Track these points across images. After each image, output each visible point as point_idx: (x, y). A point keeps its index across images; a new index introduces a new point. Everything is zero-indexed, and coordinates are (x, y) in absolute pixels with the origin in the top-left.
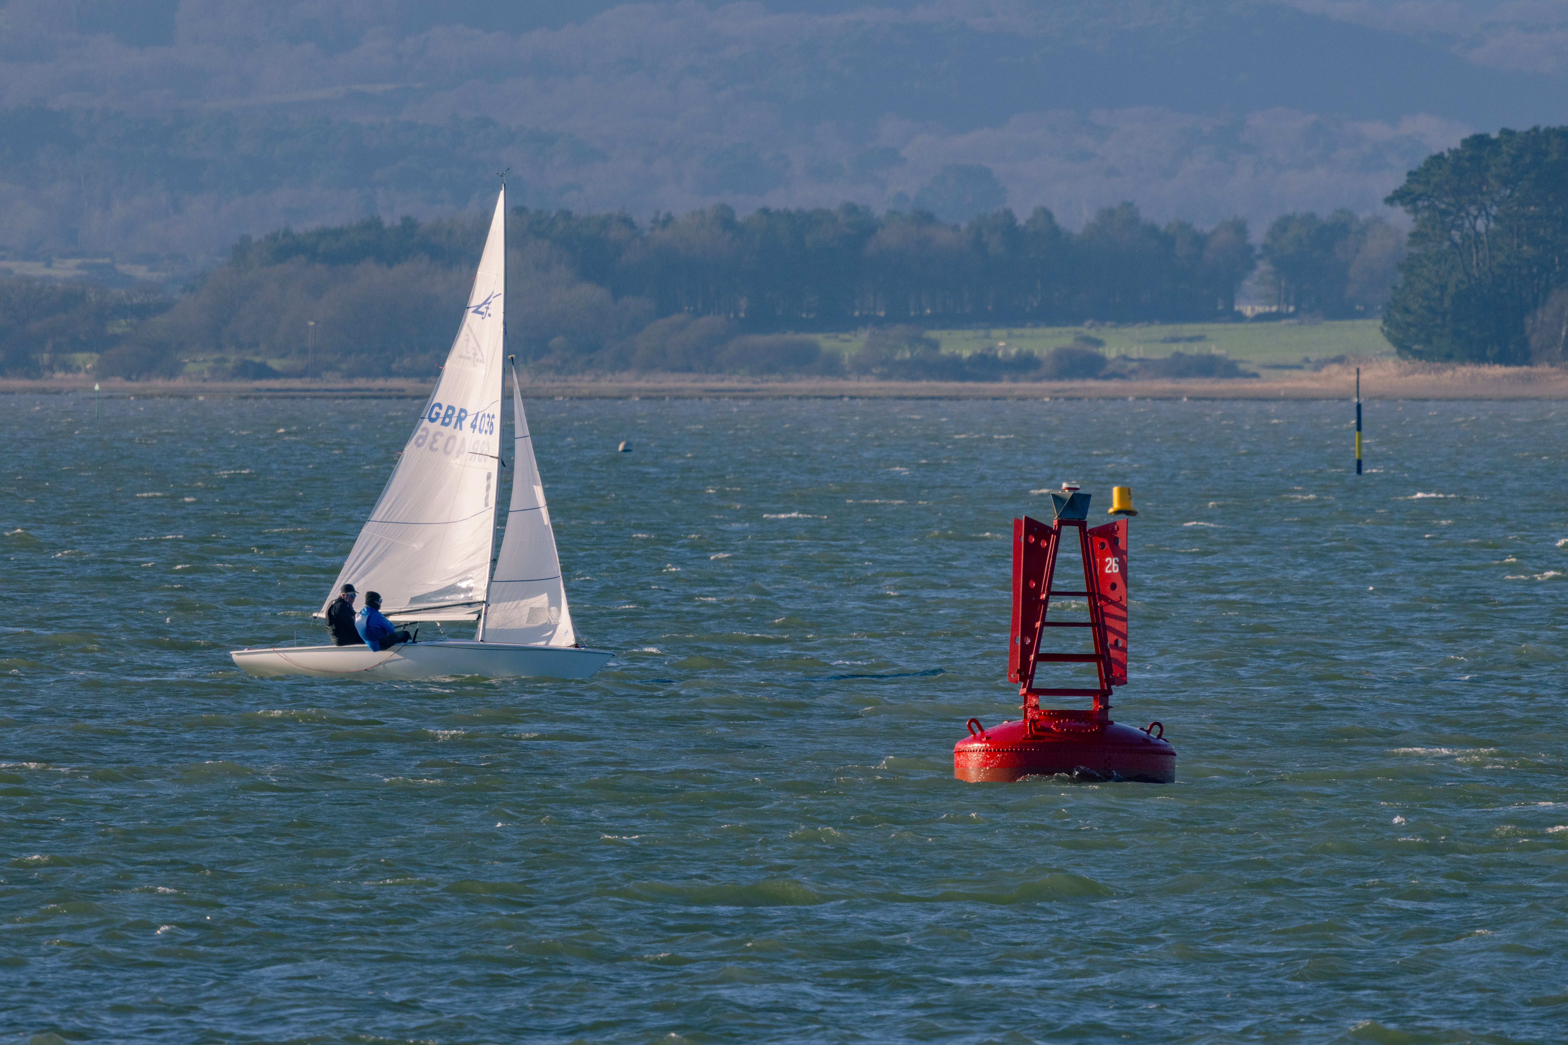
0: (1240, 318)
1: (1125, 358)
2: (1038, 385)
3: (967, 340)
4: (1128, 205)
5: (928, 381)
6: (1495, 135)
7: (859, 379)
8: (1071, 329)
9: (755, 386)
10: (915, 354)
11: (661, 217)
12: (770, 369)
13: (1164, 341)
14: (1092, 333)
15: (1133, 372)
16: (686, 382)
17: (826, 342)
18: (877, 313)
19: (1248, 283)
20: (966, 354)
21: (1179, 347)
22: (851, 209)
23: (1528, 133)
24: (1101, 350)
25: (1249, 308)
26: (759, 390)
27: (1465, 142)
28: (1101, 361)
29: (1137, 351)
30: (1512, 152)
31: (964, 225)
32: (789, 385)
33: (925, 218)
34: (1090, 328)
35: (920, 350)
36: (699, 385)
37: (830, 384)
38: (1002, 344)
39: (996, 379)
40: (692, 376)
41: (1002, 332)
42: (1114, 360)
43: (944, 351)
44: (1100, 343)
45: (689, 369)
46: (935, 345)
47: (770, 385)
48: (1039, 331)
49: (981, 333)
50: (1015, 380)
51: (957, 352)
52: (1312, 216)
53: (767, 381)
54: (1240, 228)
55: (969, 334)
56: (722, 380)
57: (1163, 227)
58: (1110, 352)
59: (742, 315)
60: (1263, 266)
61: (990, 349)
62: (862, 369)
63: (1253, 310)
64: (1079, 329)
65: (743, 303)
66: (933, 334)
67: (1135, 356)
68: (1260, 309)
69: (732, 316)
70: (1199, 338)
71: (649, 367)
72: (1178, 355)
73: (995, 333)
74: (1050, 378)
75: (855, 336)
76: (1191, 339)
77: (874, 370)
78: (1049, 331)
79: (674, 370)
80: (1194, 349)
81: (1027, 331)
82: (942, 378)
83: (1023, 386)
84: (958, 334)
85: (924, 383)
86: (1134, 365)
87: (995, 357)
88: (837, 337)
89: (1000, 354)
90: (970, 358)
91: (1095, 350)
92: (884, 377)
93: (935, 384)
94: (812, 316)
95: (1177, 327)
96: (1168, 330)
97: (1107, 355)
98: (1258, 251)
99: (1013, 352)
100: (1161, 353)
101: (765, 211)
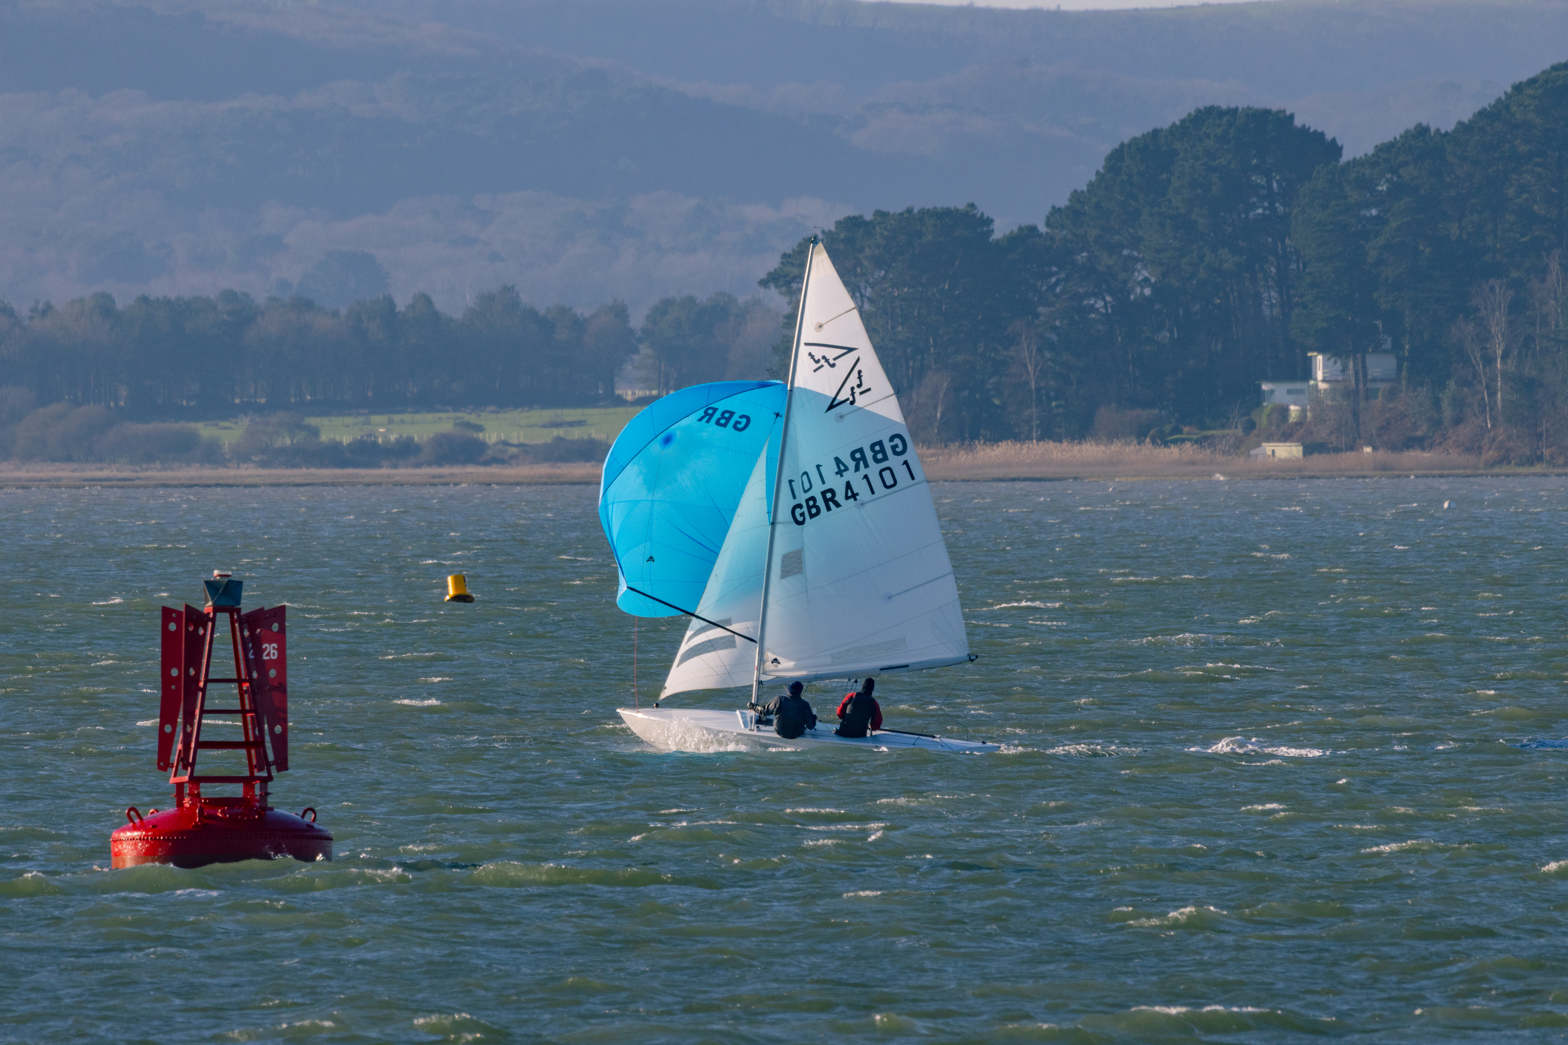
0: (621, 402)
1: (506, 443)
2: (418, 471)
3: (347, 426)
4: (507, 290)
5: (307, 468)
6: (868, 217)
7: (238, 467)
8: (451, 415)
9: (134, 475)
10: (295, 441)
11: (40, 306)
12: (149, 458)
13: (544, 426)
14: (472, 418)
15: (513, 457)
16: (65, 472)
17: (205, 431)
18: (258, 400)
19: (628, 367)
20: (346, 440)
21: (561, 432)
22: (229, 296)
23: (901, 214)
24: (481, 435)
25: (630, 392)
26: (138, 478)
27: (838, 224)
28: (482, 446)
29: (516, 437)
30: (886, 233)
31: (343, 311)
32: (169, 473)
33: (304, 305)
34: (470, 413)
35: (300, 437)
36: (78, 474)
37: (209, 473)
38: (382, 430)
39: (376, 465)
40: (72, 466)
41: (384, 418)
42: (495, 444)
43: (324, 438)
44: (480, 428)
45: (69, 459)
46: (315, 432)
47: (149, 473)
48: (418, 417)
49: (362, 419)
50: (395, 466)
51: (338, 439)
52: (691, 299)
53: (147, 470)
54: (620, 312)
55: (349, 420)
56: (102, 469)
57: (542, 312)
58: (491, 437)
59: (122, 403)
60: (645, 350)
61: (370, 436)
62: (242, 457)
63: (633, 394)
64: (459, 414)
65: (123, 392)
66: (313, 421)
67: (515, 441)
68: (640, 393)
69: (112, 404)
70: (580, 423)
71: (29, 456)
72: (559, 439)
73: (375, 418)
74: (430, 463)
75: (236, 423)
76: (571, 424)
77: (254, 458)
78: (429, 416)
79: (53, 460)
80: (576, 434)
81: (407, 417)
82: (322, 465)
83: (403, 473)
84: (337, 421)
85: (304, 470)
86: (514, 450)
87: (375, 444)
88: (217, 425)
89: (380, 441)
90: (349, 445)
91: (475, 435)
92: (263, 464)
93: (313, 470)
94: (192, 404)
95: (559, 411)
96: (548, 415)
97: (488, 440)
98: (639, 334)
99: (393, 438)
100: (543, 437)
101: (144, 299)
